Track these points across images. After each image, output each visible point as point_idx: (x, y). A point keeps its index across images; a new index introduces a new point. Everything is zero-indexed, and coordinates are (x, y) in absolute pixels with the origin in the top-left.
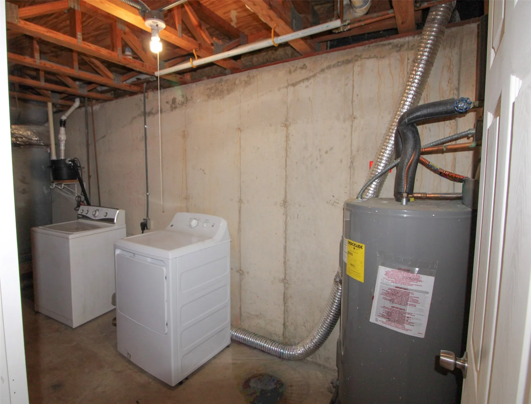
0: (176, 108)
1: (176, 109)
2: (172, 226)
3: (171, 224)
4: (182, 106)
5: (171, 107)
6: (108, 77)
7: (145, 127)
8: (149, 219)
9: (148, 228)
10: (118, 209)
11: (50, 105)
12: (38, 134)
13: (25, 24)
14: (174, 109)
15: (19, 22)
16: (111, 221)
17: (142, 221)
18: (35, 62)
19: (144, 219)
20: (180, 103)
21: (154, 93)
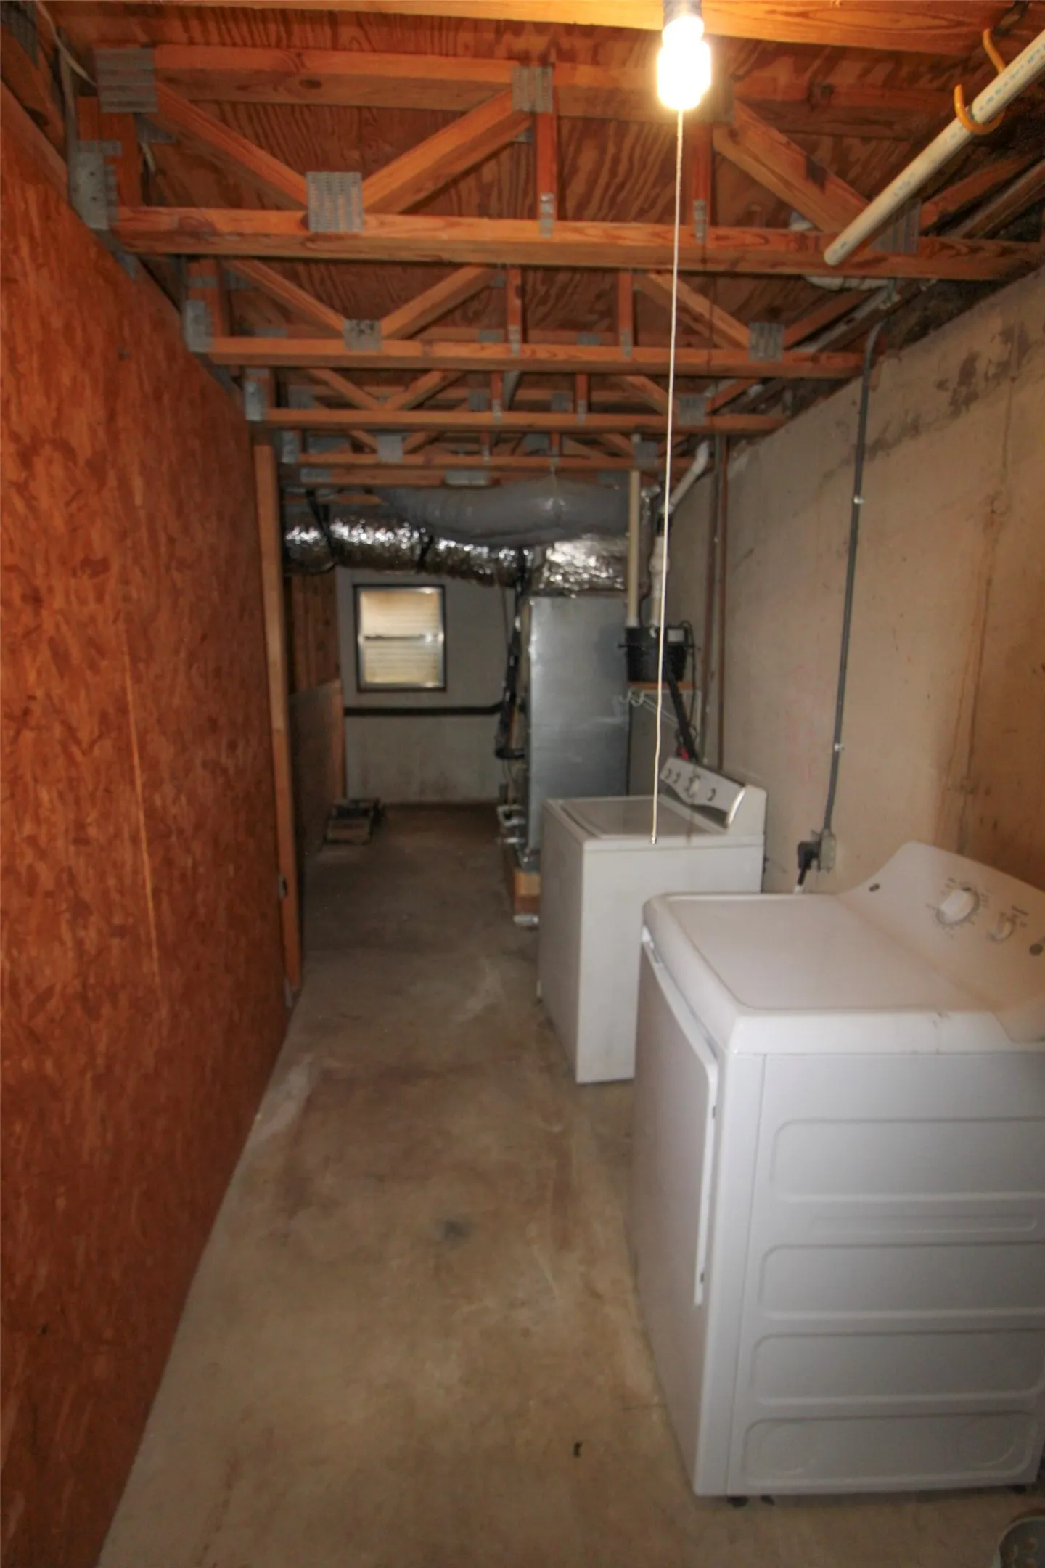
0: (971, 398)
1: (973, 406)
2: (875, 888)
3: (871, 882)
4: (999, 384)
5: (954, 402)
6: (736, 345)
7: (856, 501)
8: (832, 835)
9: (823, 865)
10: (742, 785)
11: (635, 477)
12: (606, 561)
13: (382, 224)
14: (964, 408)
15: (364, 223)
16: (719, 816)
17: (807, 838)
18: (509, 351)
19: (813, 832)
20: (992, 370)
21: (900, 360)
